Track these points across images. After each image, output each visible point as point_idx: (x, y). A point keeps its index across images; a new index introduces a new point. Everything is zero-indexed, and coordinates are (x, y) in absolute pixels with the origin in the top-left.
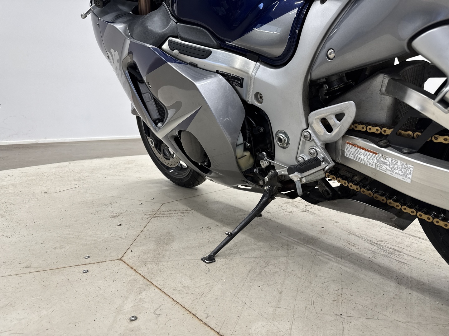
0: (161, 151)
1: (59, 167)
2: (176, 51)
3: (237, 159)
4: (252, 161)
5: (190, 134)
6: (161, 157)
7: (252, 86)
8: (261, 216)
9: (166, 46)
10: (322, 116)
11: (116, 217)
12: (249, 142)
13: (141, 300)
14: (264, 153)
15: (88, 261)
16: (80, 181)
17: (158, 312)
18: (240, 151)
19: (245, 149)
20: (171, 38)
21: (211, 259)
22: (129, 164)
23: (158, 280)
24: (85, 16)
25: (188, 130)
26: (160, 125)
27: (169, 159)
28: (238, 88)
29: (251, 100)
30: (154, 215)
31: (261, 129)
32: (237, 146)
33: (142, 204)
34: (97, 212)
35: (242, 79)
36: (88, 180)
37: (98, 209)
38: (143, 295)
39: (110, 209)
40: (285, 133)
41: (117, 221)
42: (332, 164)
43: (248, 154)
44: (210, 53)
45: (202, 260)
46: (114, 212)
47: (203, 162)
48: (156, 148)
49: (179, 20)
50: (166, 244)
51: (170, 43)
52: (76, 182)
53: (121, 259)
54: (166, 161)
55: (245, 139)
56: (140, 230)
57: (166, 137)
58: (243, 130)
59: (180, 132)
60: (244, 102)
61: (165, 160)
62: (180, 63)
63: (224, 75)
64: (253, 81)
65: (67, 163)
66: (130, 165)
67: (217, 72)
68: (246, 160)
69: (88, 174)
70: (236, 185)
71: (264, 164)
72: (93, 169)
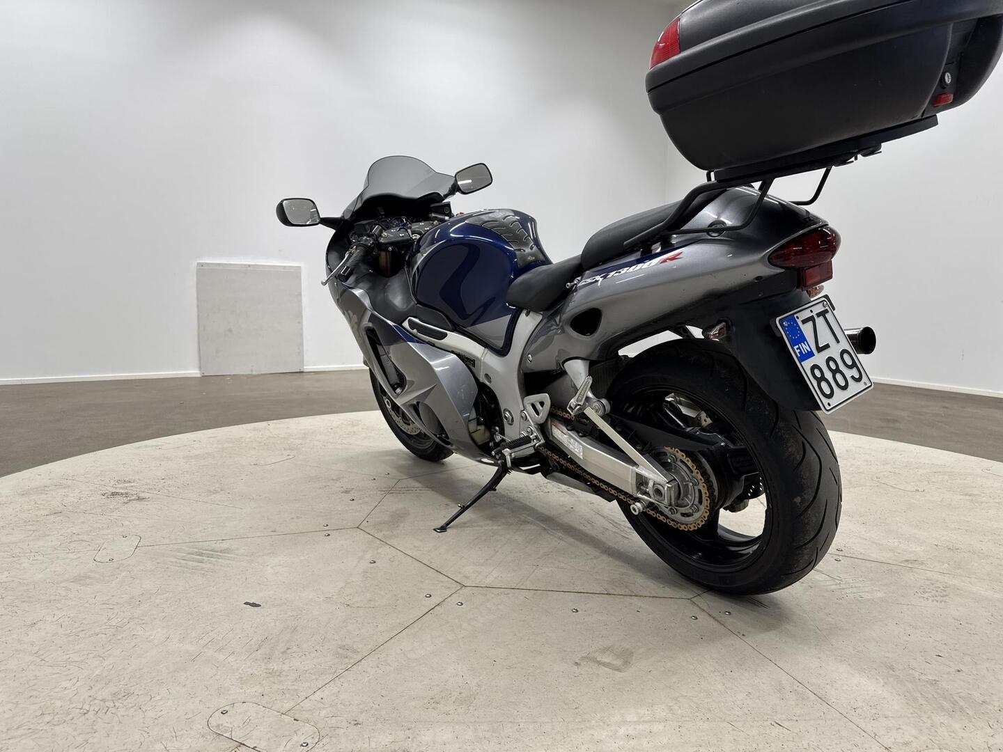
0: (399, 413)
1: (254, 429)
2: (415, 331)
3: (470, 434)
4: (487, 434)
5: (427, 407)
6: (398, 420)
7: (482, 368)
8: (495, 490)
9: (406, 324)
10: (532, 401)
11: (347, 492)
12: (482, 417)
13: (378, 553)
14: (497, 428)
15: (327, 528)
16: (293, 450)
17: (392, 560)
18: (473, 426)
19: (479, 423)
20: (410, 318)
21: (443, 529)
22: (353, 426)
23: (392, 542)
24: (324, 284)
25: (425, 402)
26: (398, 390)
27: (409, 424)
28: (471, 366)
29: (482, 379)
30: (390, 491)
31: (493, 406)
32: (469, 421)
33: (374, 479)
34: (325, 487)
35: (474, 361)
36: (303, 449)
37: (325, 484)
38: (380, 551)
39: (338, 484)
40: (509, 412)
41: (349, 496)
42: (543, 441)
43: (482, 428)
44: (446, 335)
45: (434, 530)
46: (344, 488)
47: (441, 434)
48: (393, 410)
49: (419, 302)
50: (401, 517)
51: (410, 322)
52: (288, 452)
53: (358, 527)
54: (406, 426)
55: (478, 413)
56: (375, 504)
57: (404, 405)
58: (476, 405)
59: (418, 403)
60: (477, 380)
61: (404, 424)
62: (418, 342)
63: (458, 355)
64: (482, 364)
65: (264, 424)
66: (355, 428)
67: (452, 352)
68: (481, 434)
69: (300, 441)
70: (479, 459)
71: (498, 438)
72: (305, 434)
